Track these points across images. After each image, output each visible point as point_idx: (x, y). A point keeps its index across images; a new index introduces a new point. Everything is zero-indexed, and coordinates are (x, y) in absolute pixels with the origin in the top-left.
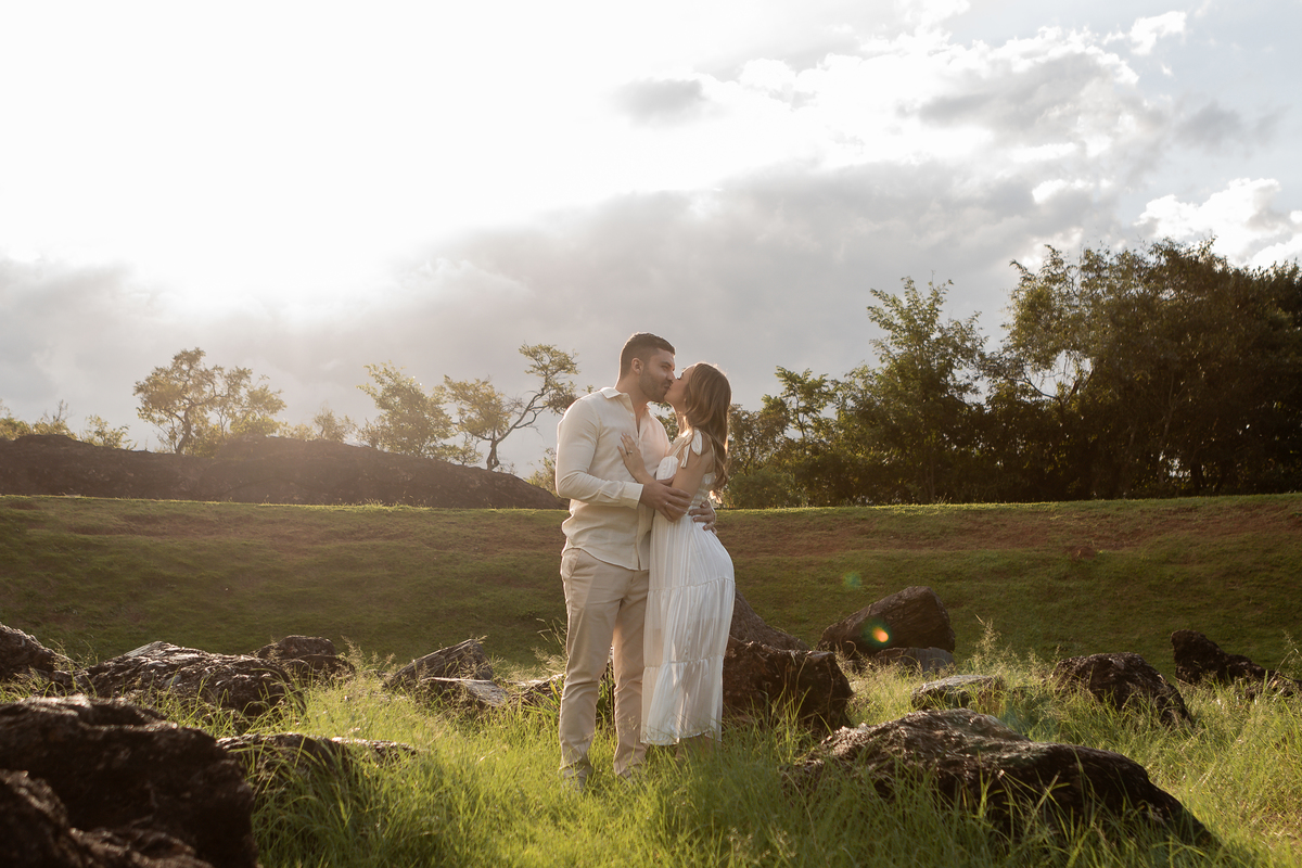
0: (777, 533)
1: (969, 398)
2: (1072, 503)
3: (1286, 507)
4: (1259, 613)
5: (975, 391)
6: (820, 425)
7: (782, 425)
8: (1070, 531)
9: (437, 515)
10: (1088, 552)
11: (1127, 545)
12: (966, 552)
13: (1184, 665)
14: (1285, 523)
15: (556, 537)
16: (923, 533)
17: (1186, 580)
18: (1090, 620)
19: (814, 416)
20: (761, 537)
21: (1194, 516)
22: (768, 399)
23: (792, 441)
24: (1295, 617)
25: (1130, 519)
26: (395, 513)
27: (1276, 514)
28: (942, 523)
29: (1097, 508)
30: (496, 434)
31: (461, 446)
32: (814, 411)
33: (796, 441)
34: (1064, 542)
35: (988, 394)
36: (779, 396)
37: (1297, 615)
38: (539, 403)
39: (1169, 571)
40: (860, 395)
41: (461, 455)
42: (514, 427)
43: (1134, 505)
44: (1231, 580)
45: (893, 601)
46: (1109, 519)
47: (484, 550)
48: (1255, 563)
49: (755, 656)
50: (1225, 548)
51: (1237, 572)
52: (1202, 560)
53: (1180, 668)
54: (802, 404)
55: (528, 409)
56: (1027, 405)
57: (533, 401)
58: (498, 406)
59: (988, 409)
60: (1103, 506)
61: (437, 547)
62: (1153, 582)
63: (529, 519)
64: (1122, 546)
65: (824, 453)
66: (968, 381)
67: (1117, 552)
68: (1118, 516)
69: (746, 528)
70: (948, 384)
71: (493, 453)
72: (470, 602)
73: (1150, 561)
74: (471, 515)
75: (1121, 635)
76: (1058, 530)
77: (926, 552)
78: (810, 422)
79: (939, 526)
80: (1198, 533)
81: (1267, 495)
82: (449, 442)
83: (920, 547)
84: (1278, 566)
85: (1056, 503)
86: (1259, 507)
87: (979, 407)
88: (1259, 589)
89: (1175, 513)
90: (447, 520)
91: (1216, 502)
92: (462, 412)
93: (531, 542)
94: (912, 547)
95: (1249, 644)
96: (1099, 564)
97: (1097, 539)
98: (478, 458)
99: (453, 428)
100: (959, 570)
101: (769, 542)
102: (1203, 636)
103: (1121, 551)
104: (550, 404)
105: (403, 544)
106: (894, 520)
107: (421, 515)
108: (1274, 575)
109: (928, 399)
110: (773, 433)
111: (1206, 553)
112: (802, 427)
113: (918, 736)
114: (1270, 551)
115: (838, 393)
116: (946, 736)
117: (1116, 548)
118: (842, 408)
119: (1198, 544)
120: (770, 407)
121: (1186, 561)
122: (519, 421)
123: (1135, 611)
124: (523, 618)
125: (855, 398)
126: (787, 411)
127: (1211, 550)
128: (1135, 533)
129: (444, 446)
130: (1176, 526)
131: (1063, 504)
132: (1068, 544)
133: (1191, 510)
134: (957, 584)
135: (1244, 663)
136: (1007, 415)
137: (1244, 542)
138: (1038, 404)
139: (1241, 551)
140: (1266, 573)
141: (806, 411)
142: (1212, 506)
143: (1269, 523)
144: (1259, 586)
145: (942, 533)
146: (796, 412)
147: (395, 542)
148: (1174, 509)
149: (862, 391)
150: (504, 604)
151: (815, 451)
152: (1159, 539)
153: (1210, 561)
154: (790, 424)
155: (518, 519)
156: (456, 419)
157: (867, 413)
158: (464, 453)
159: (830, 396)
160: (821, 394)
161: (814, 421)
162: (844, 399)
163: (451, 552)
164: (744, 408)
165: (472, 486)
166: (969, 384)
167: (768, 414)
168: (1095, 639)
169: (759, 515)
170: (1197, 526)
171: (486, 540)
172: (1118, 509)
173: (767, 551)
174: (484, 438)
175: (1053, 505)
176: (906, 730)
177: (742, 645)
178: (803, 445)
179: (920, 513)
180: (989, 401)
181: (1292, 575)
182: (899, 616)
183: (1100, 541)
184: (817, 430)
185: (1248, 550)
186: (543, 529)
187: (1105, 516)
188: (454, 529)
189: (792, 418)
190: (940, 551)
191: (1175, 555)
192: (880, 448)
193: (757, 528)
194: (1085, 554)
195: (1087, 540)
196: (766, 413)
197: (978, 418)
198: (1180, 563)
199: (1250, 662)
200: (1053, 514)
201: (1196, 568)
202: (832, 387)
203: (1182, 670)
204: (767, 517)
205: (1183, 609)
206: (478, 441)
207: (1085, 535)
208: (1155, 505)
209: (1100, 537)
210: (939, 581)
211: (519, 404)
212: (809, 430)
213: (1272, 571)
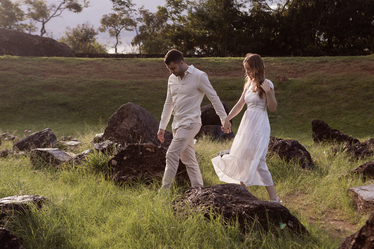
0: (163, 69)
1: (241, 9)
2: (280, 58)
3: (361, 62)
4: (347, 104)
5: (245, 7)
6: (181, 19)
7: (166, 18)
8: (279, 70)
9: (23, 60)
10: (285, 79)
11: (300, 76)
12: (238, 78)
13: (315, 132)
14: (359, 69)
15: (73, 70)
16: (222, 70)
17: (321, 91)
18: (284, 107)
19: (178, 15)
20: (157, 70)
21: (326, 64)
22: (159, 8)
23: (169, 25)
24: (360, 106)
25: (302, 65)
26: (4, 59)
27: (356, 65)
28: (229, 66)
29: (289, 60)
30: (44, 19)
31: (29, 24)
32: (178, 13)
33: (171, 25)
34: (276, 74)
35: (250, 8)
36: (164, 6)
37: (361, 106)
38: (63, 6)
39: (315, 87)
40: (198, 7)
41: (29, 28)
42: (52, 16)
43: (304, 59)
44: (337, 91)
45: (209, 107)
46: (294, 65)
47: (44, 76)
48: (347, 85)
49: (161, 152)
50: (336, 78)
51: (340, 88)
52: (327, 83)
53: (314, 133)
54: (174, 10)
55: (58, 9)
56: (265, 13)
57: (60, 6)
58: (45, 7)
59: (249, 14)
60: (292, 60)
61: (23, 74)
62: (308, 92)
63: (62, 62)
64: (298, 76)
65: (182, 31)
66: (242, 3)
67: (296, 79)
68: (297, 64)
69: (151, 66)
70: (233, 4)
71: (43, 28)
72: (39, 98)
73: (308, 83)
74: (37, 60)
75: (295, 113)
76: (274, 69)
77: (222, 78)
78: (176, 17)
79: (228, 67)
80: (327, 72)
81: (354, 57)
82: (23, 22)
83: (220, 75)
84: (355, 86)
85: (274, 58)
86: (350, 61)
87: (246, 13)
88: (348, 95)
89: (319, 63)
90: (27, 62)
91: (335, 59)
92: (29, 9)
93: (63, 72)
94: (217, 75)
95: (342, 117)
96: (289, 84)
97: (289, 73)
98: (36, 29)
99: (25, 17)
100: (235, 86)
101: (160, 73)
102: (323, 122)
103: (297, 79)
104: (68, 7)
105: (9, 73)
106: (210, 64)
107: (15, 60)
108: (354, 90)
109: (225, 10)
110: (161, 22)
111: (329, 80)
112: (173, 19)
113: (218, 197)
114: (352, 80)
115: (189, 5)
116: (227, 197)
117: (296, 77)
118: (190, 12)
119: (326, 76)
120: (160, 11)
121: (321, 83)
122: (54, 14)
123: (301, 103)
124: (61, 105)
125: (195, 8)
126: (167, 13)
127: (331, 79)
128: (303, 71)
129: (22, 24)
130: (319, 68)
131: (277, 58)
132: (277, 75)
133: (325, 62)
134: (234, 91)
135: (337, 132)
136: (257, 17)
137: (344, 76)
138: (269, 13)
139: (342, 80)
140: (351, 89)
141: (175, 13)
142: (333, 60)
143: (354, 68)
144: (347, 94)
145: (229, 70)
146: (171, 13)
147: (5, 72)
148: (318, 61)
149: (198, 5)
150: (53, 99)
151: (179, 30)
152: (312, 74)
153: (330, 83)
154: (169, 18)
155: (57, 62)
156: (26, 12)
157: (200, 15)
158: (30, 27)
159: (185, 7)
160: (181, 6)
161: (178, 17)
162: (191, 8)
163: (30, 76)
164: (150, 11)
165: (35, 43)
166: (243, 4)
167: (160, 14)
168: (285, 114)
169: (157, 61)
170: (327, 69)
171: (44, 71)
172: (297, 61)
173: (160, 77)
174: (39, 21)
175: (272, 59)
176: (214, 195)
177: (157, 147)
178: (174, 27)
179: (221, 61)
180: (250, 11)
181: (360, 90)
182: (211, 112)
183: (290, 74)
184: (179, 21)
185: (345, 80)
186: (68, 66)
187: (292, 64)
188: (30, 66)
189: (169, 15)
190: (228, 77)
191: (318, 80)
192: (206, 29)
193: (155, 67)
194: (283, 80)
195: (285, 74)
196: (159, 13)
197: (245, 17)
198: (319, 84)
199: (339, 132)
200: (272, 63)
201: (325, 86)
202: (186, 3)
203: (315, 134)
204: (160, 62)
205: (319, 103)
206: (36, 22)
207: (284, 72)
208: (312, 59)
209: (290, 73)
210: (227, 90)
211: (54, 6)
212: (176, 20)
213: (353, 88)
